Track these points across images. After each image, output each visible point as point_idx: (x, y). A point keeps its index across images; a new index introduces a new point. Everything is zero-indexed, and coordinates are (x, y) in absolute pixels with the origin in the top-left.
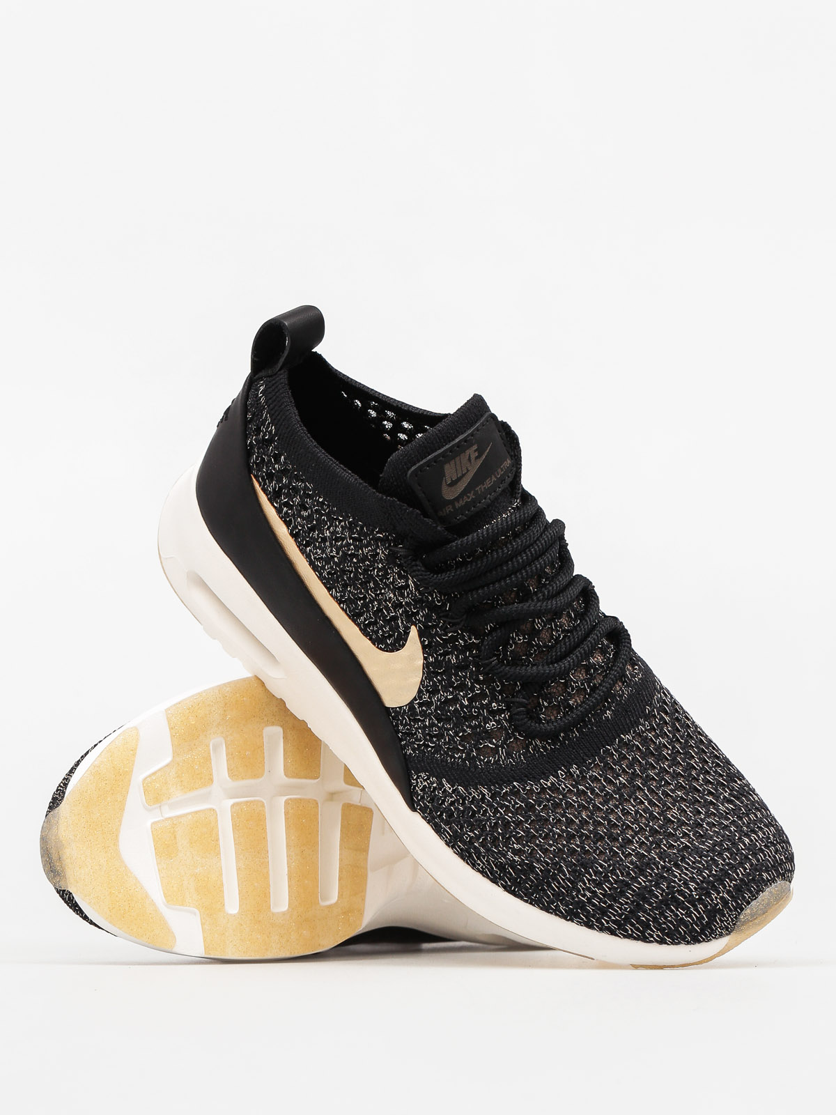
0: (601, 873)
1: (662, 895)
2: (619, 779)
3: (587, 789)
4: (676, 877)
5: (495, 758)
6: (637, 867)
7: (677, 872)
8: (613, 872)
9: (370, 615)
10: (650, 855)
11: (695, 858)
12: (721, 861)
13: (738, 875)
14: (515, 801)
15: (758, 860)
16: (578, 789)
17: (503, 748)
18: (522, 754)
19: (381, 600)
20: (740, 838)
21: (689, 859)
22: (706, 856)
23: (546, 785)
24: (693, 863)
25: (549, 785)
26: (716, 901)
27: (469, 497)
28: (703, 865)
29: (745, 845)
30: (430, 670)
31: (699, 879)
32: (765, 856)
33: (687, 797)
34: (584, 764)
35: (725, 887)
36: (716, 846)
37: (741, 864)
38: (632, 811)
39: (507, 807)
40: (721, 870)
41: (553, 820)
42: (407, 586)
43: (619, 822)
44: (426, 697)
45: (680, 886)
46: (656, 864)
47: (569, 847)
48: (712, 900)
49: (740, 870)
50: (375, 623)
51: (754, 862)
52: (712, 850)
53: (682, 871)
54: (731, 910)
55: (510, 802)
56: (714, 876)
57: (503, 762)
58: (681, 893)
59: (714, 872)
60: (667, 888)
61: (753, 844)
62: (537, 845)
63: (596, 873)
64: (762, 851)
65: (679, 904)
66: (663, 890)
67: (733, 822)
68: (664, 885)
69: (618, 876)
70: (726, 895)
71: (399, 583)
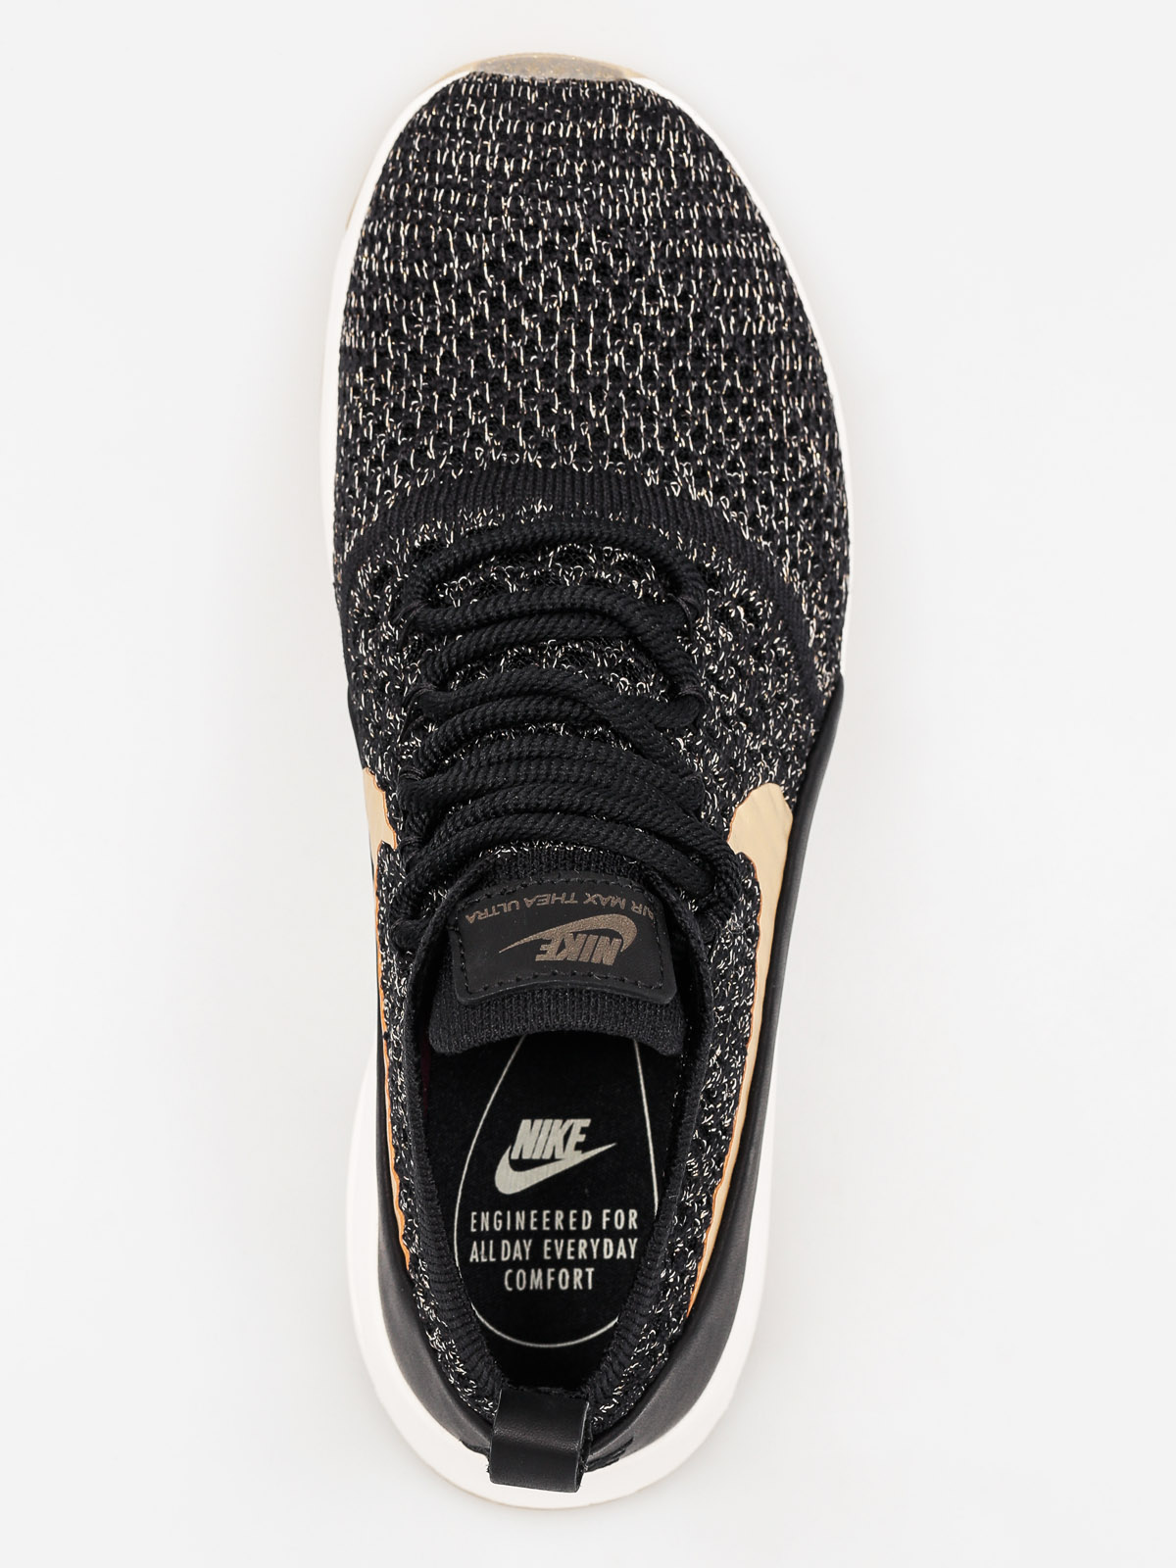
0: (736, 315)
1: (693, 205)
2: (597, 414)
3: (654, 441)
4: (654, 209)
5: (747, 592)
6: (688, 274)
7: (647, 213)
8: (720, 300)
10: (657, 273)
11: (606, 208)
12: (579, 169)
13: (574, 130)
14: (763, 517)
15: (522, 125)
16: (667, 451)
17: (730, 594)
18: (711, 561)
20: (513, 179)
21: (614, 214)
22: (589, 195)
23: (708, 494)
24: (614, 203)
25: (704, 492)
26: (633, 126)
27: (597, 899)
28: (605, 188)
29: (518, 163)
31: (630, 175)
32: (503, 125)
33: (519, 308)
34: (632, 474)
35: (607, 132)
36: (559, 198)
37: (554, 140)
38: (619, 356)
39: (777, 519)
40: (589, 157)
41: (735, 444)
43: (653, 356)
45: (661, 193)
46: (660, 252)
47: (745, 391)
48: (638, 133)
49: (564, 134)
51: (530, 128)
52: (571, 196)
53: (639, 209)
54: (624, 96)
55: (770, 521)
56: (607, 159)
57: (741, 577)
58: (668, 183)
59: (603, 164)
60: (678, 205)
61: (506, 154)
62: (781, 432)
63: (741, 322)
64: (501, 134)
65: (683, 171)
66: (686, 208)
67: (496, 211)
68: (679, 215)
69: (721, 288)
70: (615, 120)
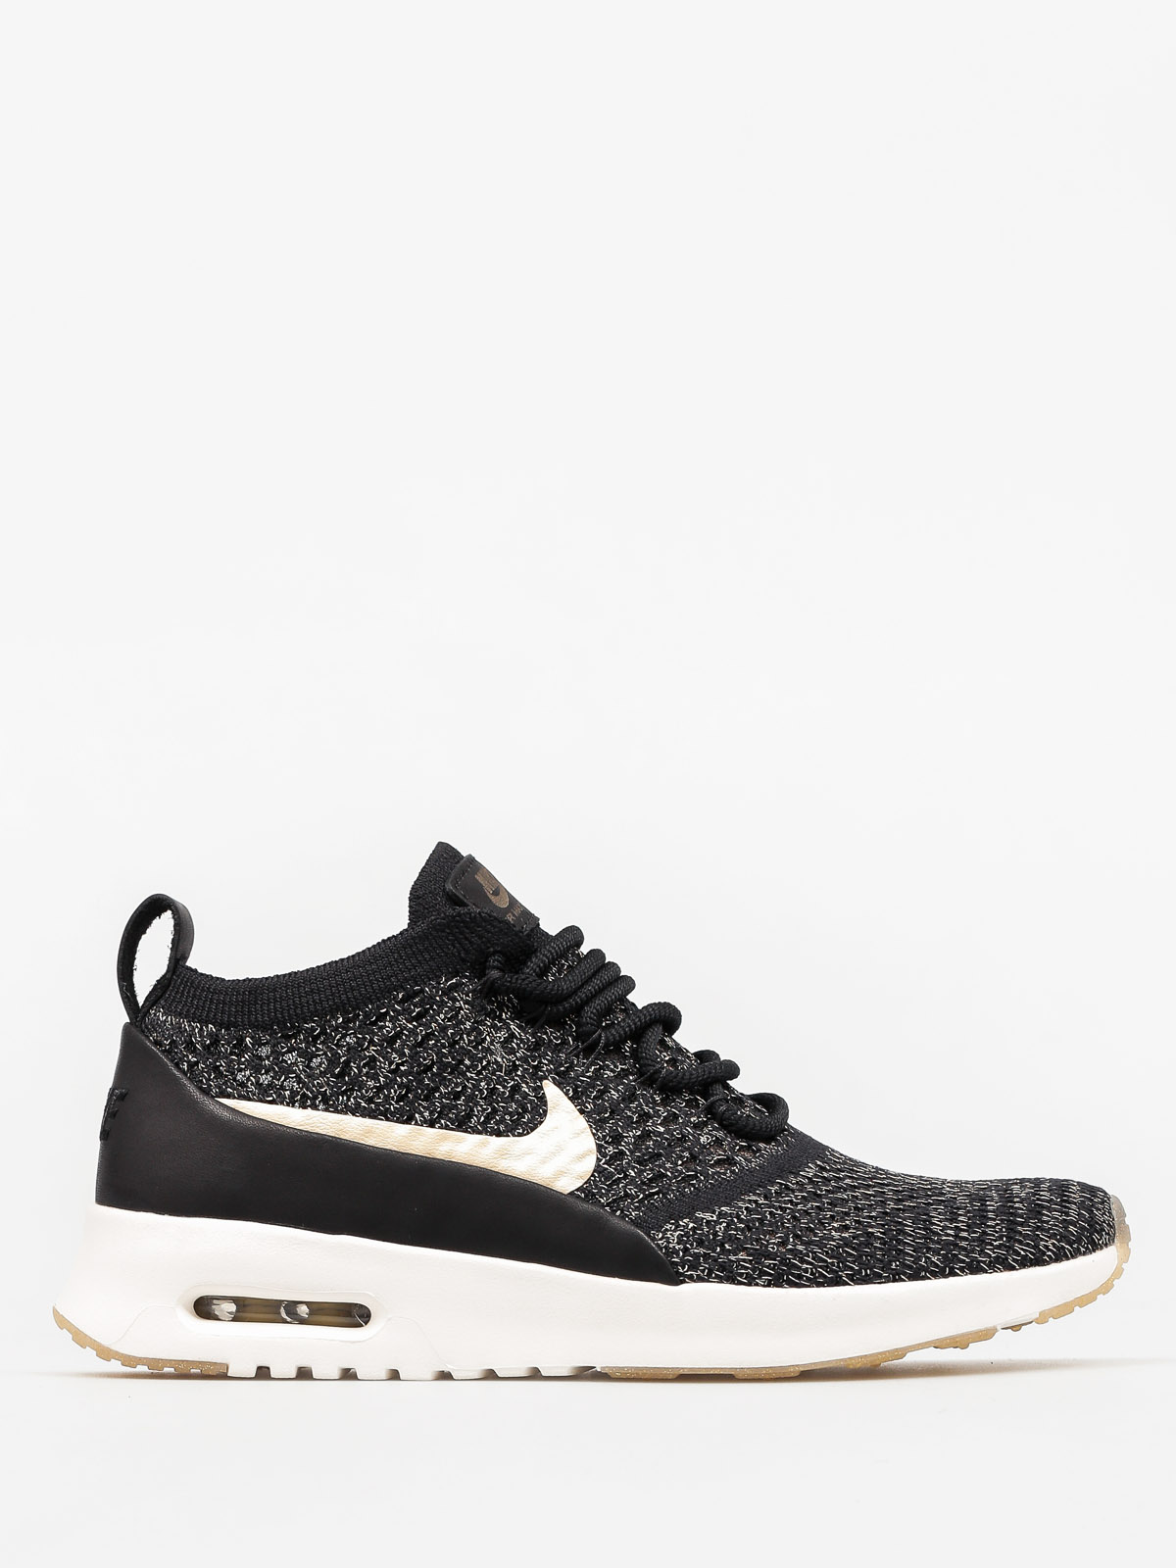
9: (481, 1106)
19: (486, 1076)
30: (596, 1121)
42: (512, 1036)
44: (611, 1150)
50: (495, 1111)
71: (500, 1038)
